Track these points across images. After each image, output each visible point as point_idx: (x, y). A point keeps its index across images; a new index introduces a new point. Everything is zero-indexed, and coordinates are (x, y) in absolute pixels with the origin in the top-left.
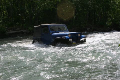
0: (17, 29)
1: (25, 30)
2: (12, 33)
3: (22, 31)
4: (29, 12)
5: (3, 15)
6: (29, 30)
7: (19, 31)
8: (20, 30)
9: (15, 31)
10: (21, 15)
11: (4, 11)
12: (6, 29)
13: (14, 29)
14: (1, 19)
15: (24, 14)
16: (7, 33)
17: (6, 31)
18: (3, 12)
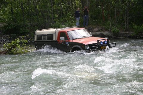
0: (93, 30)
1: (107, 32)
3: (102, 32)
4: (115, 3)
5: (74, 6)
6: (114, 32)
7: (97, 32)
8: (99, 31)
10: (102, 7)
11: (77, 1)
14: (71, 13)
15: (106, 5)
18: (75, 3)
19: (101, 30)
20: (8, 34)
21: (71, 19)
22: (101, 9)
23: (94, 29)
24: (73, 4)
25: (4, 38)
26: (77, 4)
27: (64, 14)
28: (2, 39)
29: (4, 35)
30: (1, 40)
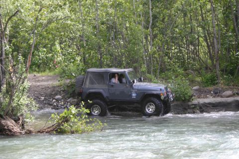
0: (223, 94)
2: (210, 104)
3: (237, 98)
7: (229, 98)
8: (233, 95)
9: (218, 100)
13: (217, 94)
16: (196, 101)
19: (237, 93)
20: (76, 97)
23: (224, 92)
25: (69, 103)
28: (65, 105)
29: (69, 98)
30: (63, 107)
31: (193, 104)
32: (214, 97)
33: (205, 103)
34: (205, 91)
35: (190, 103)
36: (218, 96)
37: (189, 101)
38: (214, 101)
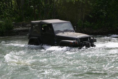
2: (21, 30)
4: (45, 3)
5: (10, 5)
9: (25, 28)
11: (13, 1)
12: (13, 24)
13: (23, 26)
15: (37, 5)
16: (15, 29)
17: (13, 26)
18: (11, 2)
21: (8, 16)
22: (33, 8)
23: (27, 25)
24: (9, 3)
26: (13, 4)
27: (1, 11)
31: (13, 31)
32: (22, 27)
33: (19, 30)
34: (18, 25)
35: (12, 30)
36: (24, 27)
37: (11, 29)
38: (23, 29)
